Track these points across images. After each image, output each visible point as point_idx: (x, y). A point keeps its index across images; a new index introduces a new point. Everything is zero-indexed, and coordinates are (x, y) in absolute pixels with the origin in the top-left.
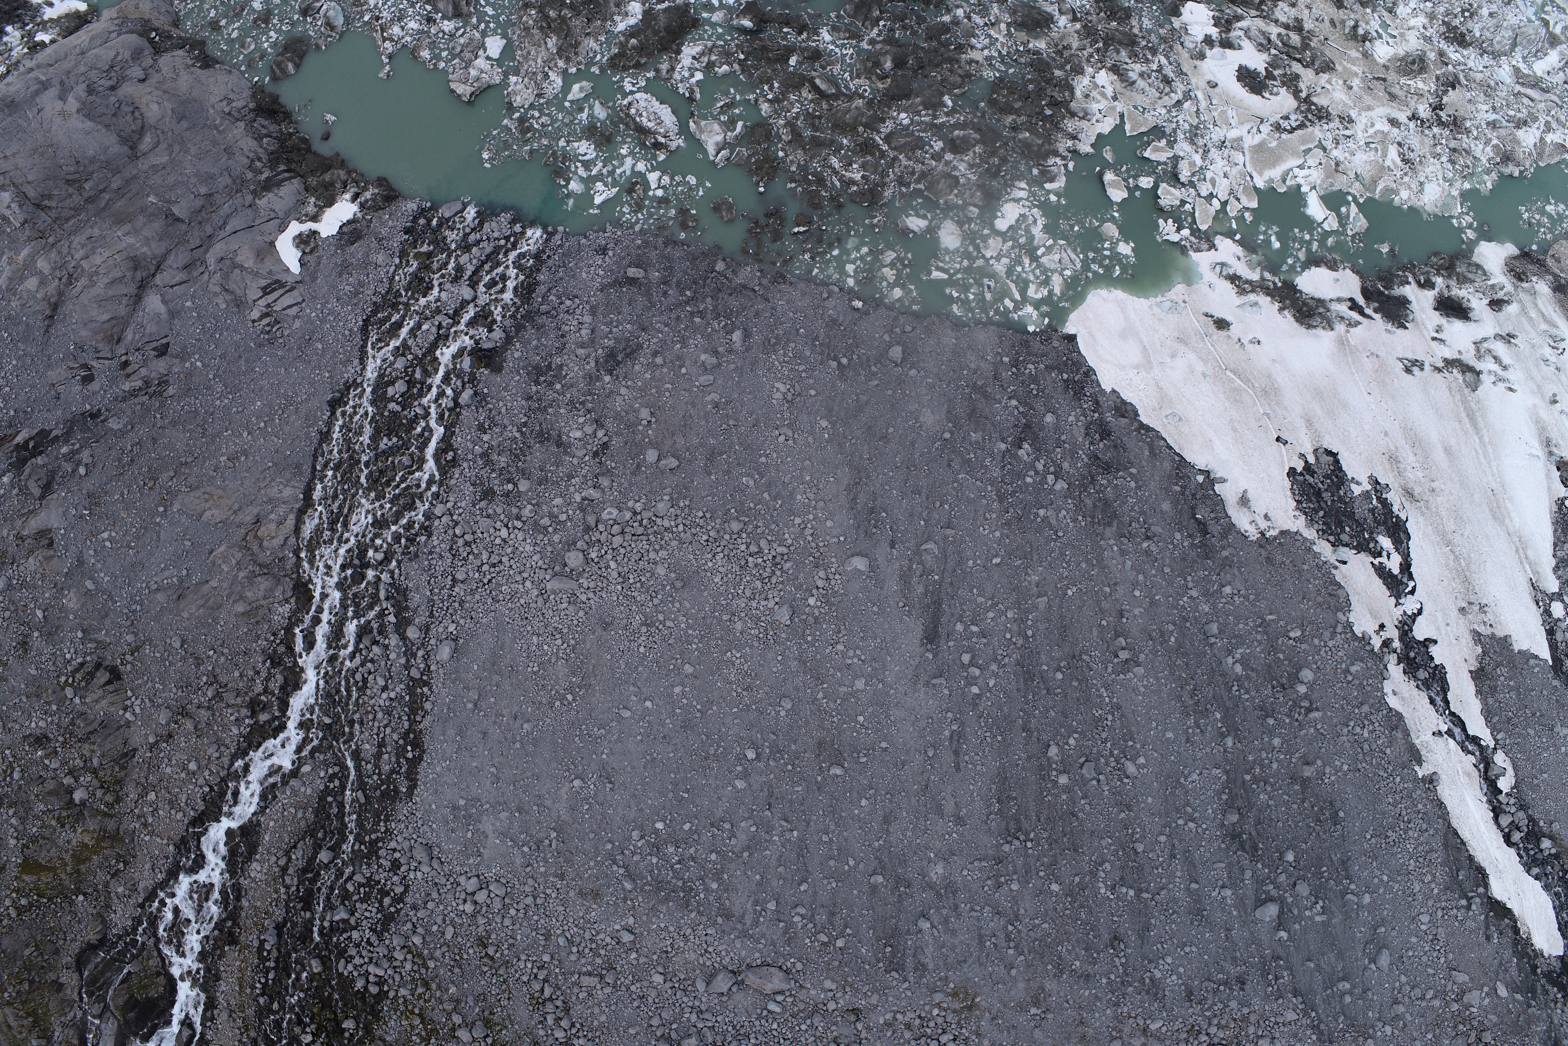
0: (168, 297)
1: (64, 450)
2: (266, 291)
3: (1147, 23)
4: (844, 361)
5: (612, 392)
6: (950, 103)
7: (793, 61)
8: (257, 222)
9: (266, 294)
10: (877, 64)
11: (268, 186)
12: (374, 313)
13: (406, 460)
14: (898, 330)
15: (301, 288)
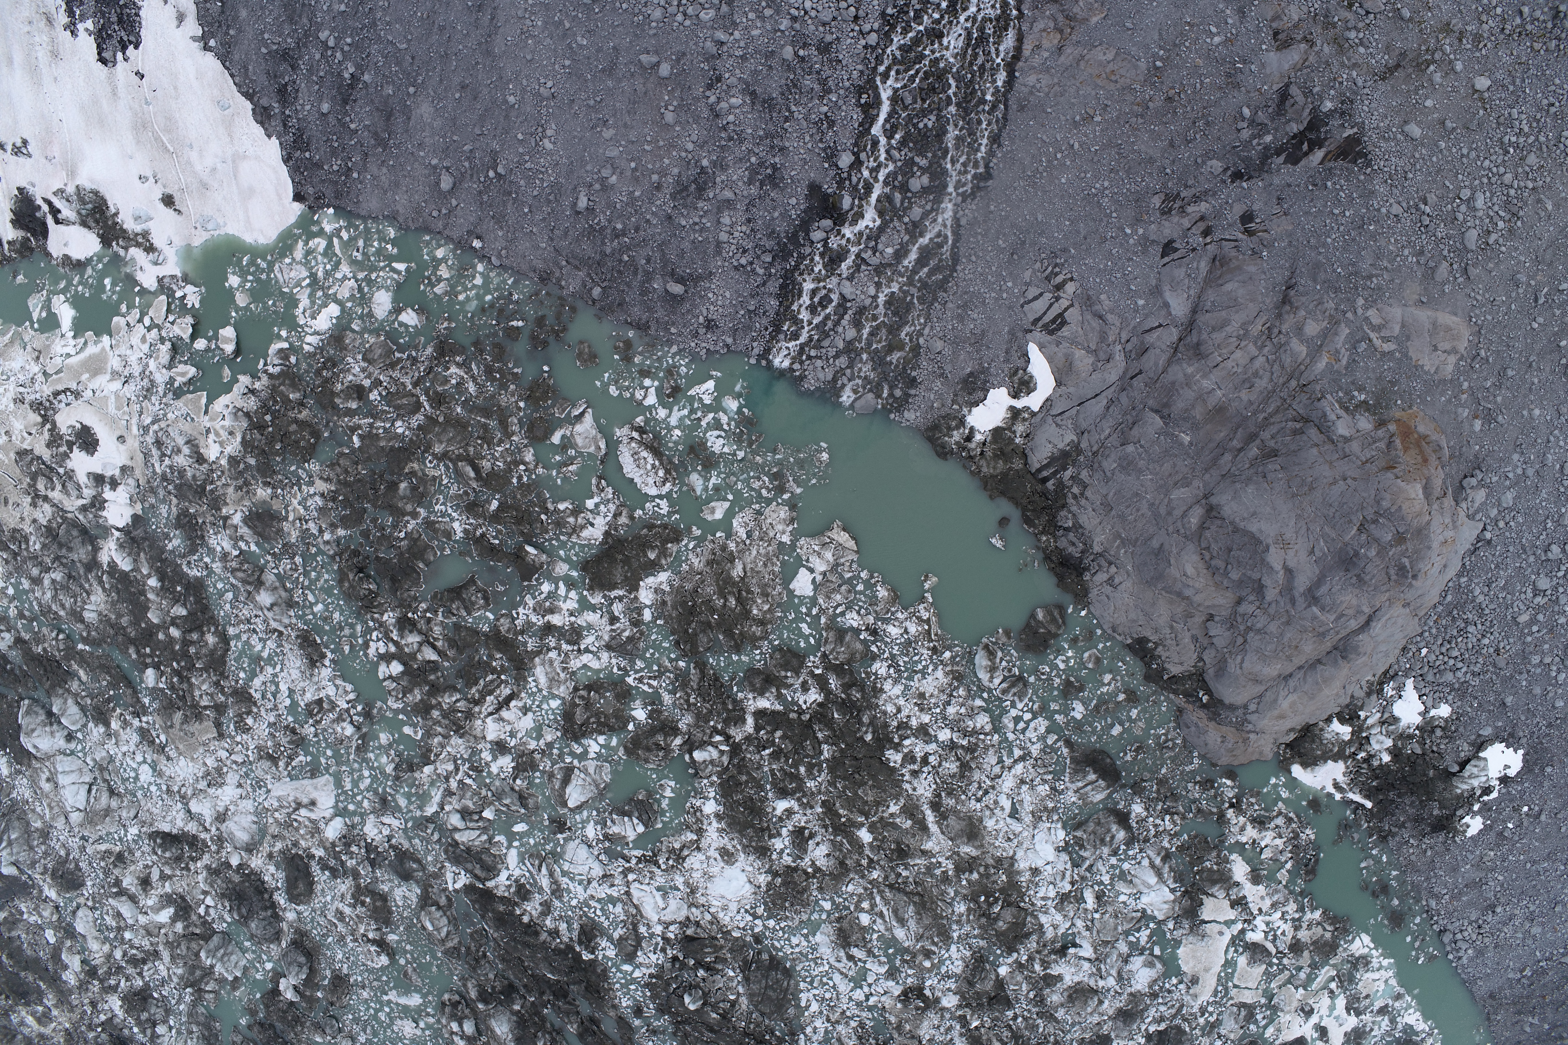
0: (1163, 312)
1: (1268, 138)
2: (1060, 321)
3: (163, 510)
4: (491, 174)
5: (702, 147)
6: (355, 439)
7: (495, 504)
8: (1074, 411)
9: (1061, 315)
10: (414, 488)
11: (1063, 459)
12: (945, 280)
13: (909, 100)
14: (444, 211)
15: (1026, 324)
